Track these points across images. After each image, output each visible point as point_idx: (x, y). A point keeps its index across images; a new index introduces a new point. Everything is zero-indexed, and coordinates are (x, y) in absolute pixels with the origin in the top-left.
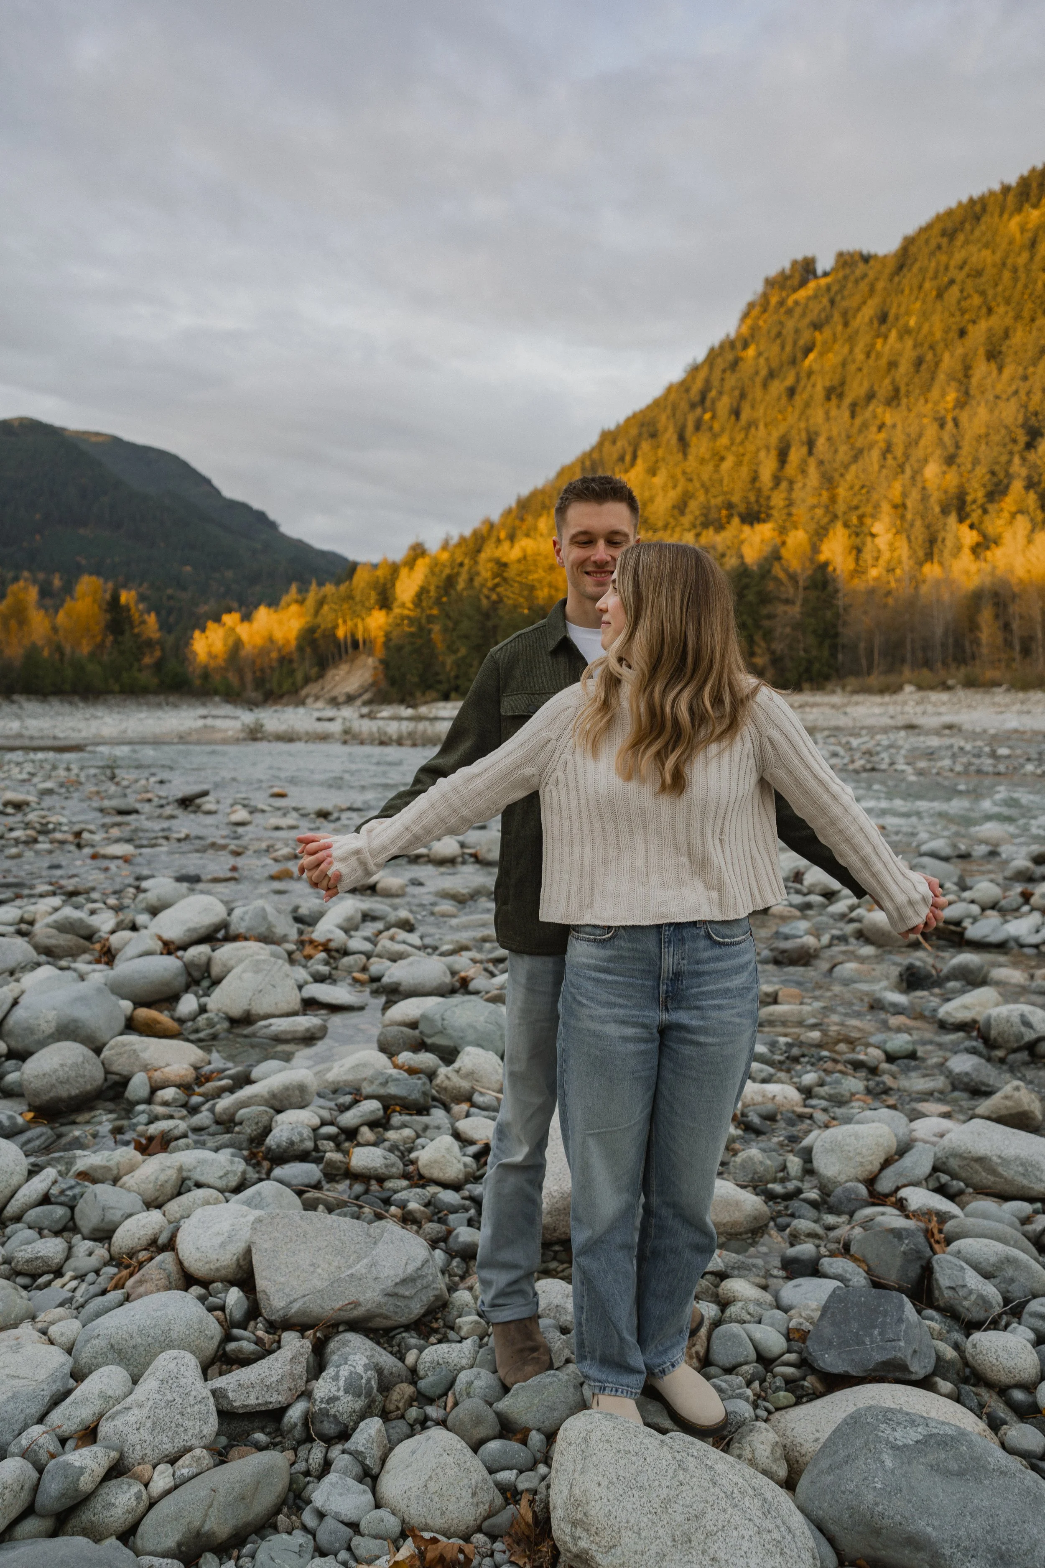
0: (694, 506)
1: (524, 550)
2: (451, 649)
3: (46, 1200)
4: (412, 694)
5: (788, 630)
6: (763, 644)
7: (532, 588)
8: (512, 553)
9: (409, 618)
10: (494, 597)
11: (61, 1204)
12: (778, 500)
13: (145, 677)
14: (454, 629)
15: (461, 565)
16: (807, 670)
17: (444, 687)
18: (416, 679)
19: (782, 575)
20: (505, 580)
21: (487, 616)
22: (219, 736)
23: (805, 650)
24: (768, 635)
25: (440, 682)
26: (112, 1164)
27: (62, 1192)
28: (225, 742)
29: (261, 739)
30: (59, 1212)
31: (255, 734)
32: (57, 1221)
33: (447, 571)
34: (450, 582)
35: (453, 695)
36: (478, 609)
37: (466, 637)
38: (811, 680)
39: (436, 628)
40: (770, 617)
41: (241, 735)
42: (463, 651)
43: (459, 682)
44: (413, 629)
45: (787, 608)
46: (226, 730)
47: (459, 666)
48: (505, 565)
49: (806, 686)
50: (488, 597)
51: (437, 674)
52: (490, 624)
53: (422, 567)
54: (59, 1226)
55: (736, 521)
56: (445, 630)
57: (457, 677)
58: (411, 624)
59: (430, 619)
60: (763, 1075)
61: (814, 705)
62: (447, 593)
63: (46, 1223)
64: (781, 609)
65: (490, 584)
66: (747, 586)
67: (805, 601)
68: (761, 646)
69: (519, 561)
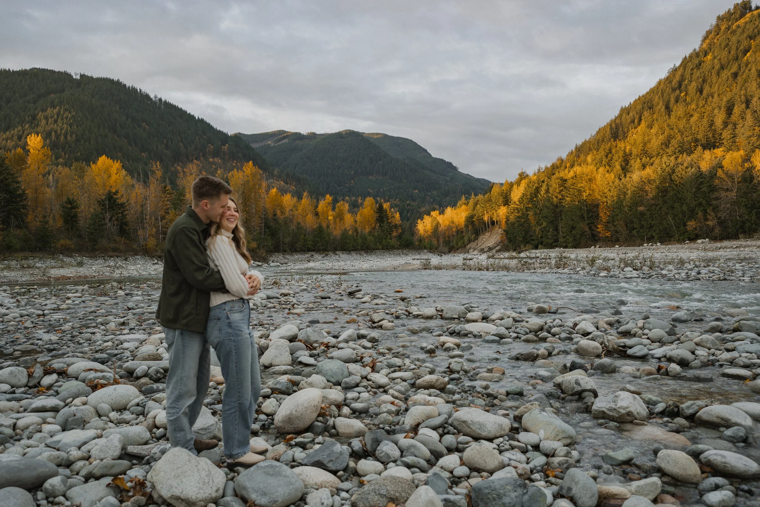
0: (673, 142)
1: (575, 173)
2: (538, 223)
3: (138, 405)
4: (519, 247)
5: (729, 205)
6: (712, 213)
7: (579, 191)
8: (569, 174)
9: (517, 209)
10: (560, 197)
11: (141, 406)
12: (726, 134)
13: (393, 242)
14: (540, 214)
15: (543, 182)
16: (742, 227)
17: (536, 242)
18: (521, 239)
19: (723, 176)
20: (565, 187)
21: (557, 206)
22: (411, 267)
23: (740, 217)
24: (716, 209)
25: (534, 240)
26: (161, 397)
27: (142, 403)
28: (413, 270)
29: (429, 269)
30: (140, 408)
31: (426, 266)
32: (139, 411)
33: (536, 185)
34: (538, 190)
35: (540, 246)
36: (552, 203)
37: (546, 217)
38: (744, 232)
39: (531, 213)
40: (717, 199)
41: (421, 267)
42: (545, 224)
43: (543, 240)
44: (520, 214)
45: (728, 194)
46: (415, 265)
47: (543, 232)
48: (566, 180)
49: (741, 236)
50: (556, 197)
51: (532, 236)
52: (558, 210)
53: (523, 183)
54: (139, 413)
55: (700, 148)
56: (535, 214)
57: (542, 237)
58: (518, 212)
59: (527, 209)
60: (435, 394)
61: (745, 247)
62: (536, 196)
63: (135, 412)
64: (723, 194)
65: (558, 191)
66: (702, 183)
67: (739, 189)
68: (711, 214)
69: (573, 178)
